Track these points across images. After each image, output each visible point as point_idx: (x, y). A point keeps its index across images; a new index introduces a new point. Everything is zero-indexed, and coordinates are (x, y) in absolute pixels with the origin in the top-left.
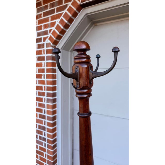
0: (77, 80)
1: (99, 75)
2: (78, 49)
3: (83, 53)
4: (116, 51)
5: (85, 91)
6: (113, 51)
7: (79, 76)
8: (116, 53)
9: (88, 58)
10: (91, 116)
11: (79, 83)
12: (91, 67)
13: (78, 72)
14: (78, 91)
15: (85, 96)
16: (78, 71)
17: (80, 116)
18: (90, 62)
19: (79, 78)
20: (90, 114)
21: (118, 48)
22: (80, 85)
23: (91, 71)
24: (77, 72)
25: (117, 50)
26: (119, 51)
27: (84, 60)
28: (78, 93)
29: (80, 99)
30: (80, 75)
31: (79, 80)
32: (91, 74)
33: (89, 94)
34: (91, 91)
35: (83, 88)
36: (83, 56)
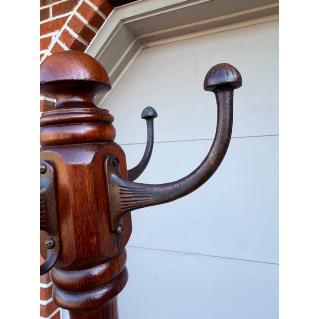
3: (77, 99)
5: (97, 271)
6: (212, 82)
8: (228, 94)
9: (103, 120)
11: (56, 239)
13: (52, 190)
15: (99, 294)
16: (48, 187)
18: (114, 136)
21: (237, 71)
22: (65, 250)
23: (114, 176)
25: (231, 78)
26: (238, 83)
27: (84, 130)
32: (114, 191)
36: (81, 113)
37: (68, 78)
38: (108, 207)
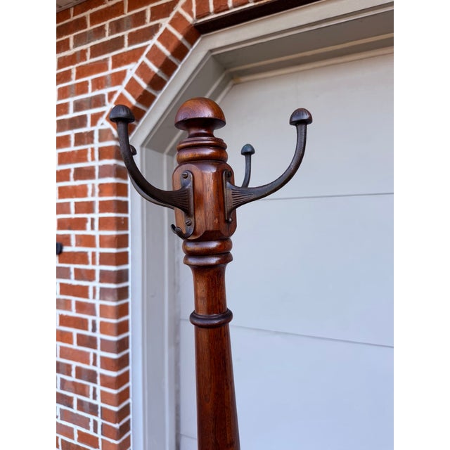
0: (187, 213)
1: (253, 197)
2: (188, 117)
3: (203, 131)
4: (301, 121)
5: (214, 245)
6: (294, 119)
7: (192, 199)
8: (303, 126)
9: (220, 146)
10: (230, 323)
11: (192, 220)
12: (230, 174)
13: (192, 188)
14: (192, 247)
15: (213, 261)
16: (189, 186)
17: (199, 322)
18: (226, 159)
19: (192, 207)
20: (228, 316)
21: (309, 113)
22: (197, 227)
23: (228, 183)
24: (187, 187)
25: (306, 117)
27: (208, 152)
28: (191, 254)
29: (198, 270)
30: (196, 197)
31: (192, 211)
32: (228, 193)
33: (225, 257)
34: (230, 247)
35: (207, 237)
36: (206, 140)
37: (202, 117)
38: (224, 203)
